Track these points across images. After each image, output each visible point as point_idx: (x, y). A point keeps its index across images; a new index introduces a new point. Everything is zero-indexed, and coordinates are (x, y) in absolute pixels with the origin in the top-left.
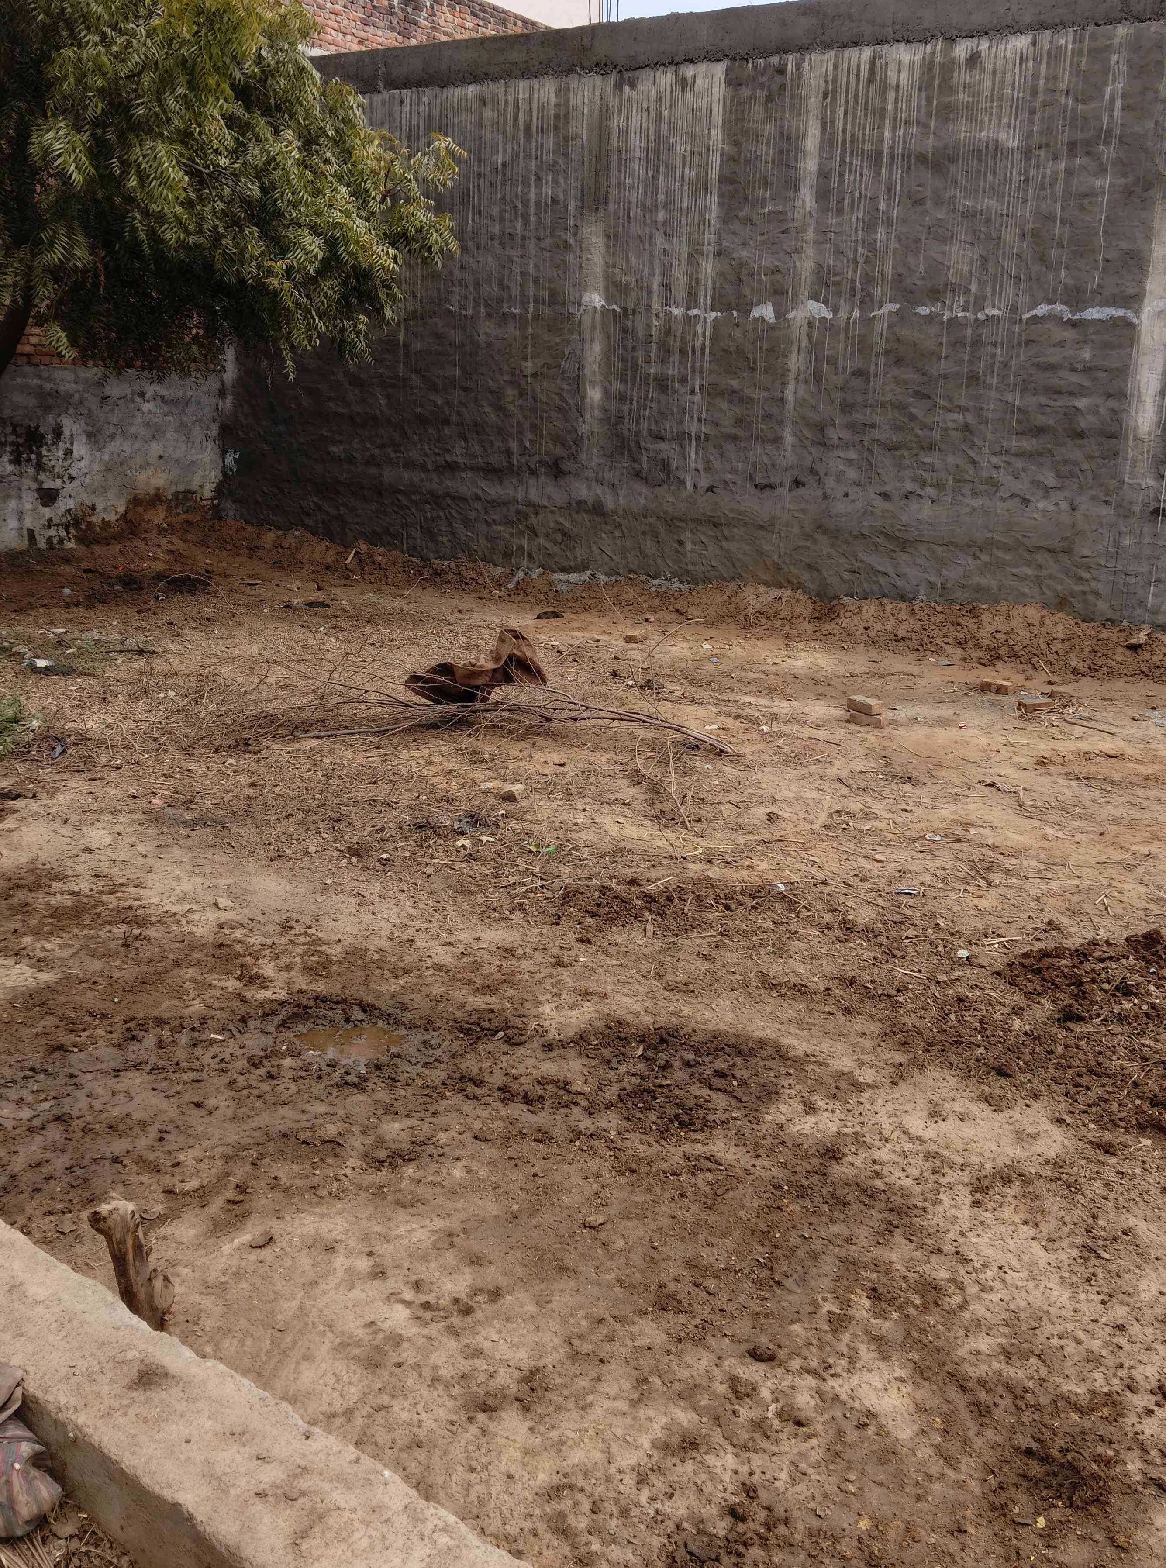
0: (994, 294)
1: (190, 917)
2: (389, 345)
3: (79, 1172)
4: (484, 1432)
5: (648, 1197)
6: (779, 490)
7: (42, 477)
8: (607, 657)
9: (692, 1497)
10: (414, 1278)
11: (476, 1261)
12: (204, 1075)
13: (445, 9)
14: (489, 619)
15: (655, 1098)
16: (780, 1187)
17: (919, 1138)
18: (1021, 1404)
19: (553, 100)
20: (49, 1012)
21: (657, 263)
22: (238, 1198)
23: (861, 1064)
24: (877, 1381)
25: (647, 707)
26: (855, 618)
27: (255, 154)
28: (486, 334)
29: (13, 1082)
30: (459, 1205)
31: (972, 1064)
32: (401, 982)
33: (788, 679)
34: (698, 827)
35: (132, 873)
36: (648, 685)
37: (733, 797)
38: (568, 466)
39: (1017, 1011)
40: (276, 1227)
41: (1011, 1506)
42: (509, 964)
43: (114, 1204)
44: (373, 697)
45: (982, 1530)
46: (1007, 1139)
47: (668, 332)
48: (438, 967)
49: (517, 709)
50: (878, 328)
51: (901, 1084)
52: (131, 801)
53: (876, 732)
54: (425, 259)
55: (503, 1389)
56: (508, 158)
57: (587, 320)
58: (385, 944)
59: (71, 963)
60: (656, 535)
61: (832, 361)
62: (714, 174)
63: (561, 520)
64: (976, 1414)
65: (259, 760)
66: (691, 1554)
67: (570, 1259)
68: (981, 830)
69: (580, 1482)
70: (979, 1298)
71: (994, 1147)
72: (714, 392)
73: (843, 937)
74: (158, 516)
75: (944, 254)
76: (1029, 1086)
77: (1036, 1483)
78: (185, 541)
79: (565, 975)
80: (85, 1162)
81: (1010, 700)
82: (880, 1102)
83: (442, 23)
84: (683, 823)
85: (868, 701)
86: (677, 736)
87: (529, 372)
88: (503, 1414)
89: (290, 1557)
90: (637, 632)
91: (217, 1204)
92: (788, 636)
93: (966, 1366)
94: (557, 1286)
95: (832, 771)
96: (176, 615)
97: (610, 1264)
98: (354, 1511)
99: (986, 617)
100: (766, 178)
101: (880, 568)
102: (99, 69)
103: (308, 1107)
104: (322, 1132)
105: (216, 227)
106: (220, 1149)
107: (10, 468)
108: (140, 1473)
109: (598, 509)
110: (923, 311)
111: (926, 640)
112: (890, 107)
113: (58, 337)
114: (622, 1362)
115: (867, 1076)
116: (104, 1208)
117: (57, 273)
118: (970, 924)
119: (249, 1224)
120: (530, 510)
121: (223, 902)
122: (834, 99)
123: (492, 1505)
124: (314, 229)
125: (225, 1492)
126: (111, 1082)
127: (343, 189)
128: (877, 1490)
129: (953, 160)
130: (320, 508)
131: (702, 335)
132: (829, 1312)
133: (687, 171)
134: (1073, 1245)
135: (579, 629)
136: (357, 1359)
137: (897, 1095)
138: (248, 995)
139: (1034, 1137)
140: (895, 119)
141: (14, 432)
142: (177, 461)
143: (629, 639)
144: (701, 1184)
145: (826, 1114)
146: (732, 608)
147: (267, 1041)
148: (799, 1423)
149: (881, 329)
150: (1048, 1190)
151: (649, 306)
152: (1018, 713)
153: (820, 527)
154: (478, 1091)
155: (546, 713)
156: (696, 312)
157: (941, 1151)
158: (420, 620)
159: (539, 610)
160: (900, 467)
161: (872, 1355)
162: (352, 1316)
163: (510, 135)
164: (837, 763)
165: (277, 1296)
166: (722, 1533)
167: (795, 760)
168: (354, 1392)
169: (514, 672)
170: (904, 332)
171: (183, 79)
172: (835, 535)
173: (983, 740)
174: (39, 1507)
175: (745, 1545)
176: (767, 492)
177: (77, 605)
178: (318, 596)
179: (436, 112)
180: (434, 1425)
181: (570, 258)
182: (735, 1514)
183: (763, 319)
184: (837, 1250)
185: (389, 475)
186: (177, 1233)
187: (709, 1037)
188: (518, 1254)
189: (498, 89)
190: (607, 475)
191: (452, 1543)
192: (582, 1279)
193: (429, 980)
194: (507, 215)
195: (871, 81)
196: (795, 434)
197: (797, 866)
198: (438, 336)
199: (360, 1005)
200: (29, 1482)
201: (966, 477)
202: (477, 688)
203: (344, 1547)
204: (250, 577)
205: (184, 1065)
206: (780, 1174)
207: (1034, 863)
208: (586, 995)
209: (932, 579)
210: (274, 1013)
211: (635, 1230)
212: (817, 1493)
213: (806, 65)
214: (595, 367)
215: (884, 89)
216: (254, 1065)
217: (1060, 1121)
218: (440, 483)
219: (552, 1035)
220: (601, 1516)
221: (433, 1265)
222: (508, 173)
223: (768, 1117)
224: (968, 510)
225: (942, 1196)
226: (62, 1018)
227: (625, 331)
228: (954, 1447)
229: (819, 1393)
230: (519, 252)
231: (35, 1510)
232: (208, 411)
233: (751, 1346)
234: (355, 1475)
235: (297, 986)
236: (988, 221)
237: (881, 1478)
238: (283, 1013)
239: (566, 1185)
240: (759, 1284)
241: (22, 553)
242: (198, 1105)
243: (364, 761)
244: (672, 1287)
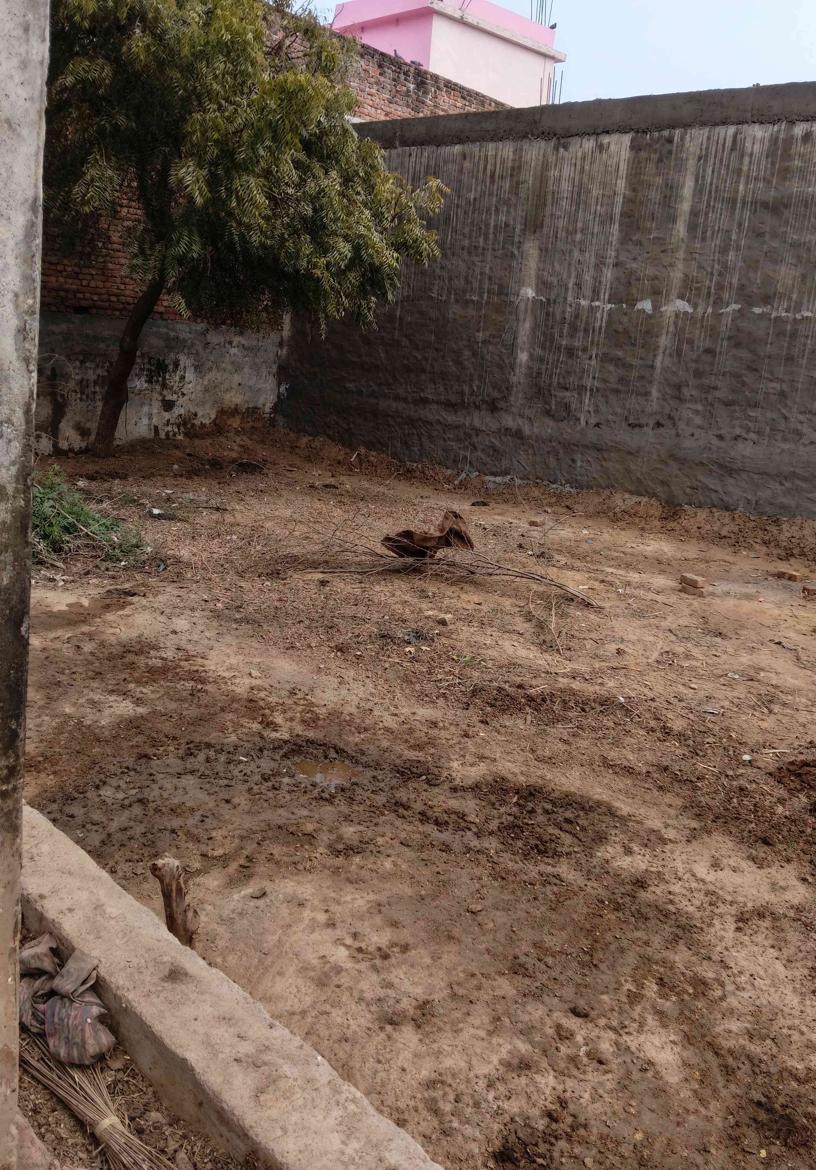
0: (809, 301)
1: (234, 681)
2: (390, 318)
3: (150, 836)
4: (389, 1037)
5: (512, 897)
6: (645, 429)
7: (165, 392)
8: (516, 535)
9: (523, 1101)
10: (354, 930)
11: (394, 924)
12: (233, 783)
13: (444, 93)
14: (440, 503)
15: (522, 832)
16: (602, 902)
17: (703, 881)
18: (757, 1070)
19: (511, 157)
20: (141, 733)
21: (573, 269)
22: (248, 864)
23: (667, 826)
24: (657, 1041)
25: (540, 570)
26: (692, 520)
27: (311, 187)
28: (454, 313)
29: (115, 775)
30: (387, 886)
31: (745, 834)
32: (362, 736)
33: (641, 558)
34: (568, 654)
35: (200, 649)
36: (542, 555)
37: (594, 636)
38: (501, 404)
39: (781, 801)
40: (269, 886)
41: (743, 1139)
42: (434, 732)
43: (166, 860)
44: (361, 549)
45: (720, 1152)
46: (765, 889)
47: (577, 316)
48: (387, 729)
49: (452, 564)
50: (724, 321)
51: (694, 842)
52: (203, 603)
53: (699, 600)
54: (417, 261)
55: (404, 1011)
56: (478, 196)
57: (522, 306)
58: (354, 710)
59: (157, 703)
60: (557, 454)
61: (690, 342)
62: (617, 210)
63: (494, 440)
64: (724, 1072)
65: (285, 584)
66: (519, 1139)
67: (456, 932)
68: (769, 674)
69: (449, 1081)
70: (734, 994)
71: (755, 892)
72: (605, 358)
73: (662, 738)
74: (236, 423)
75: (775, 271)
76: (784, 853)
77: (762, 1126)
78: (251, 440)
79: (469, 743)
80: (154, 831)
81: (797, 586)
82: (678, 853)
83: (441, 103)
84: (558, 650)
85: (695, 578)
86: (559, 591)
87: (480, 340)
88: (403, 1028)
89: (252, 1104)
90: (538, 519)
91: (234, 866)
92: (643, 529)
93: (720, 1039)
94: (446, 948)
95: (665, 624)
96: (241, 487)
97: (483, 938)
98: (296, 1080)
99: (785, 526)
100: (653, 214)
101: (712, 487)
102: (216, 128)
103: (296, 811)
104: (303, 828)
105: (283, 234)
106: (239, 832)
107: (145, 385)
108: (163, 1036)
109: (518, 435)
110: (757, 310)
111: (741, 539)
112: (745, 168)
113: (179, 302)
114: (485, 1005)
115: (670, 834)
116: (160, 862)
117: (181, 260)
118: (753, 738)
119: (252, 883)
120: (473, 433)
121: (255, 673)
122: (706, 161)
123: (390, 1087)
124: (346, 238)
125: (216, 1055)
126: (175, 781)
127: (367, 212)
128: (650, 1115)
129: (787, 206)
130: (337, 423)
131: (600, 320)
132: (629, 990)
133: (599, 208)
134: (805, 966)
135: (499, 514)
136: (312, 979)
137: (690, 849)
138: (265, 734)
139: (784, 889)
140: (748, 176)
141: (149, 363)
142: (250, 387)
143: (533, 524)
144: (549, 893)
145: (639, 857)
146: (605, 507)
147: (273, 764)
148: (600, 1062)
149: (727, 321)
150: (791, 927)
151: (565, 298)
152: (802, 595)
153: (672, 456)
154: (406, 813)
155: (472, 569)
156: (597, 303)
157: (717, 890)
158: (395, 501)
159: (474, 500)
160: (732, 418)
161: (656, 1023)
162: (311, 950)
163: (480, 180)
164: (670, 619)
165: (265, 931)
166: (541, 1128)
167: (639, 614)
168: (308, 1000)
169: (452, 540)
170: (743, 324)
171: (269, 135)
172: (682, 462)
173: (776, 612)
174: (100, 1048)
175: (556, 1138)
176: (636, 430)
177: (181, 476)
178: (332, 481)
179: (432, 163)
180: (357, 1029)
181: (514, 264)
182: (551, 1116)
183: (644, 311)
184: (638, 949)
185: (383, 404)
186: (206, 882)
187: (563, 795)
188: (423, 924)
189: (474, 148)
190: (527, 412)
191: (356, 1110)
192: (463, 946)
193: (380, 737)
194: (474, 234)
195: (733, 149)
196: (659, 391)
197: (634, 686)
198: (421, 313)
199: (334, 748)
200: (96, 1032)
201: (780, 428)
202: (427, 548)
203: (287, 1102)
204: (290, 465)
205: (221, 774)
206: (603, 893)
207: (804, 700)
208: (482, 758)
209: (750, 497)
210: (280, 747)
211: (501, 917)
212: (609, 1111)
213: (688, 137)
214: (525, 339)
215: (742, 156)
216: (265, 779)
217: (804, 880)
218: (416, 411)
219: (458, 781)
220: (461, 1105)
221: (366, 923)
222: (477, 206)
223: (599, 854)
224: (778, 451)
225: (715, 922)
226: (149, 737)
227: (547, 314)
228: (707, 1093)
229: (617, 1044)
230: (480, 258)
231: (98, 1050)
232: (272, 356)
233: (572, 1006)
234: (299, 1056)
235: (296, 732)
236: (809, 250)
237: (654, 1106)
238: (286, 748)
239: (458, 882)
240: (583, 964)
241: (149, 440)
242: (228, 801)
243: (351, 591)
244: (523, 959)
